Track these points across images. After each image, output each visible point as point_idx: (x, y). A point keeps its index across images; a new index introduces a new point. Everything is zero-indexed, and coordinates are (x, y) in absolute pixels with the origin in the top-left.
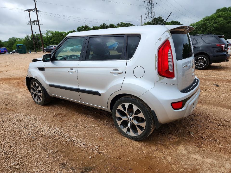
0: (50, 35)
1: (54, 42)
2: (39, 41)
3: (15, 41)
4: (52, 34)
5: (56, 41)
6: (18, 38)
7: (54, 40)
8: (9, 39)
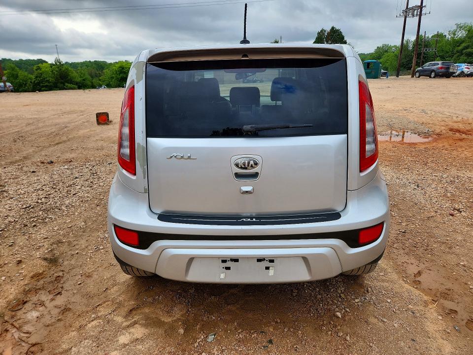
0: (461, 34)
1: (464, 51)
2: (426, 50)
3: (386, 51)
4: (469, 31)
5: (469, 50)
6: (392, 45)
7: (467, 48)
8: (376, 48)
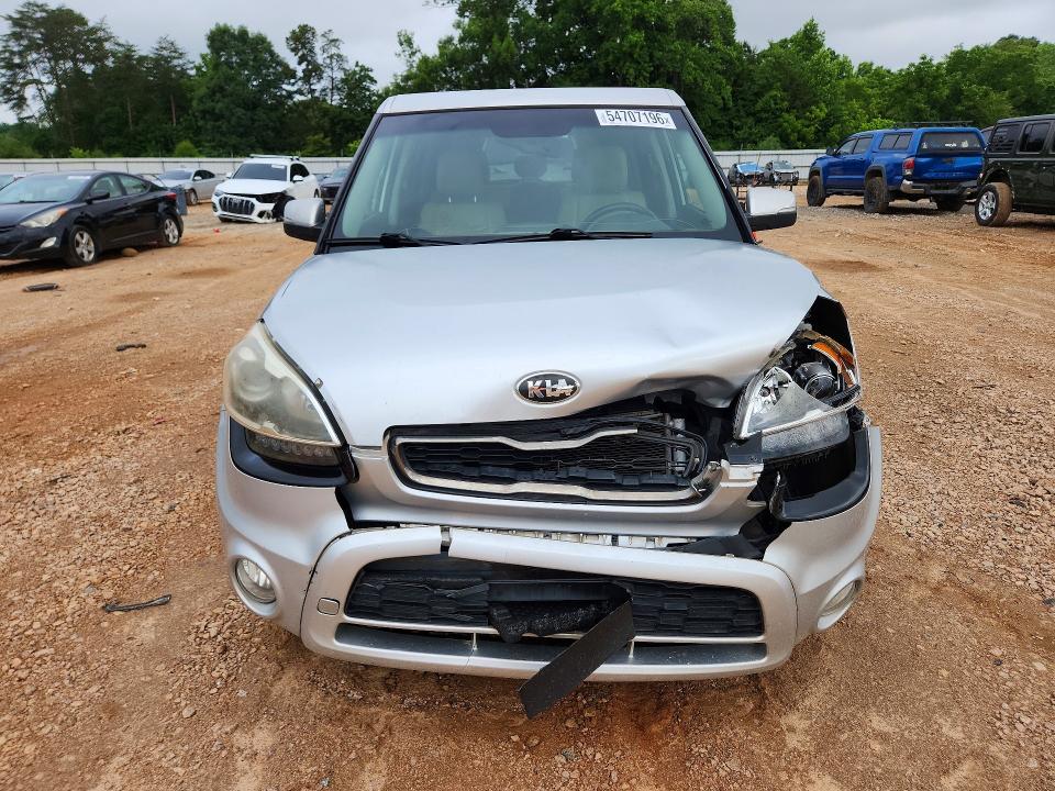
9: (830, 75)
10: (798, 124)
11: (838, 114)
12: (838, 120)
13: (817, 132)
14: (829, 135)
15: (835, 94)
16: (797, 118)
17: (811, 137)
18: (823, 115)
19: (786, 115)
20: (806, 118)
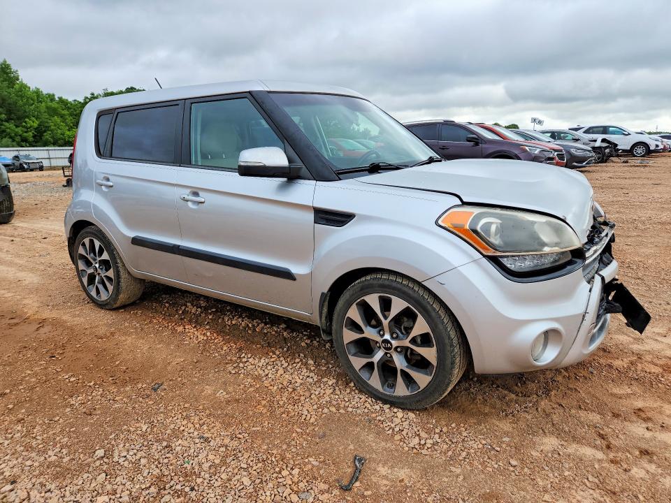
9: (32, 99)
10: (19, 130)
11: (46, 124)
12: (48, 128)
13: (34, 136)
14: (44, 138)
15: (40, 112)
16: (17, 126)
17: (31, 139)
18: (35, 125)
19: (6, 124)
20: (23, 127)
